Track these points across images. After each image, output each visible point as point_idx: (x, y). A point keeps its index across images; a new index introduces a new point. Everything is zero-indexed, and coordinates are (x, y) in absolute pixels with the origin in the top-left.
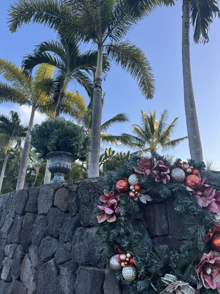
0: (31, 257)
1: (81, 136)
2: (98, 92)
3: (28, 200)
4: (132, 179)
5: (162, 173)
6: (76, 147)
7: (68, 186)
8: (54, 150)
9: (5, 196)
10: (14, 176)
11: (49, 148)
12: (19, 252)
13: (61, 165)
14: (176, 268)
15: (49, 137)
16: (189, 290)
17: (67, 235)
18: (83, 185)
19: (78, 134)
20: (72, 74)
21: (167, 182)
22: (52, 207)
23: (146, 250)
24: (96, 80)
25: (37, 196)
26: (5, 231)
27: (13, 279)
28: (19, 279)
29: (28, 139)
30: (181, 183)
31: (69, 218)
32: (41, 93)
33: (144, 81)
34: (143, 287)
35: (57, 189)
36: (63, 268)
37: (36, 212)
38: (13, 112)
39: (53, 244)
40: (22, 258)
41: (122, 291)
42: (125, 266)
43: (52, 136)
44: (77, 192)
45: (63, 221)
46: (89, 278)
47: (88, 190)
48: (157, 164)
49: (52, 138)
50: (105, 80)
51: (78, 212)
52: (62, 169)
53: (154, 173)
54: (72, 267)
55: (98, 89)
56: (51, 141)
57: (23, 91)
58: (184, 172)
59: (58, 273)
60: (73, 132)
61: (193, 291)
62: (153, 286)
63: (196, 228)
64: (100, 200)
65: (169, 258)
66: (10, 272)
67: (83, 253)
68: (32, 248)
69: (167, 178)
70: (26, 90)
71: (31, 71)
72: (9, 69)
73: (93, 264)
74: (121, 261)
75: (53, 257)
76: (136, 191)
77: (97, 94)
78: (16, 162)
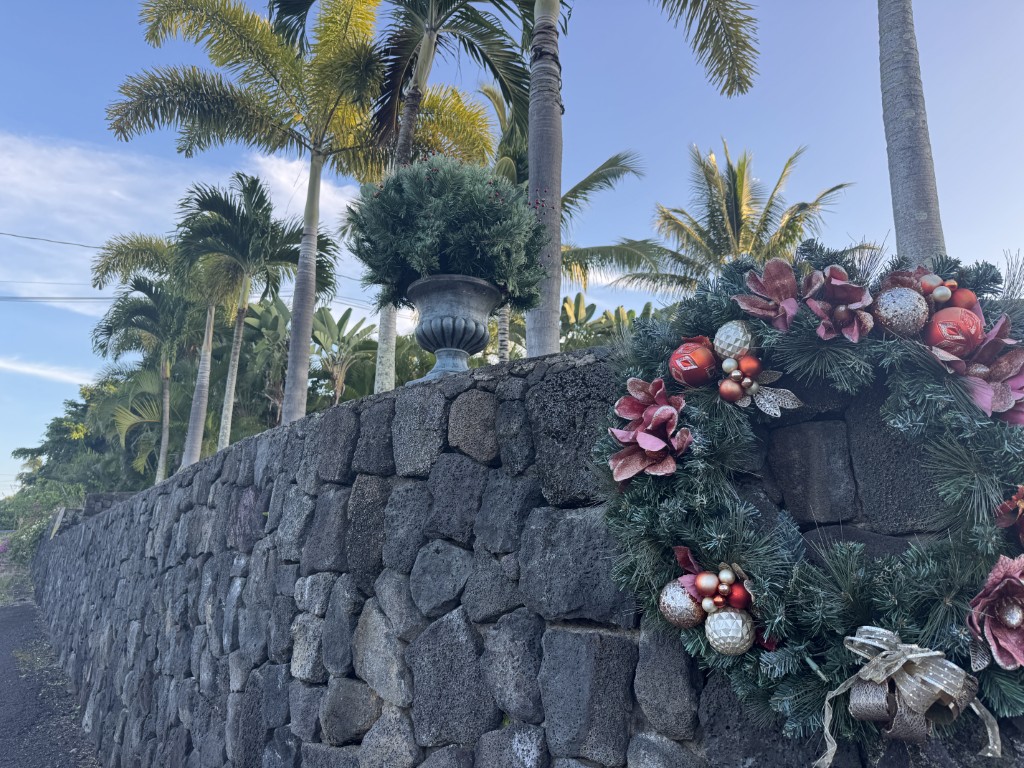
0: (387, 608)
1: (519, 220)
2: (548, 77)
3: (358, 436)
4: (728, 337)
5: (842, 308)
6: (503, 258)
7: (492, 385)
8: (432, 272)
9: (274, 436)
10: (263, 399)
11: (415, 263)
12: (344, 594)
13: (457, 322)
14: (895, 608)
15: (412, 226)
16: (944, 673)
17: (501, 534)
18: (545, 375)
19: (510, 212)
20: (447, 22)
21: (860, 336)
22: (443, 452)
23: (783, 560)
24: (539, 33)
25: (390, 421)
26: (290, 537)
27: (331, 677)
28: (351, 674)
29: (306, 266)
30: (915, 337)
31: (504, 482)
32: (336, 104)
33: (712, 27)
34: (781, 667)
35: (454, 397)
36: (494, 632)
37: (389, 472)
38: (244, 175)
39: (454, 562)
40: (357, 612)
41: (698, 694)
42: (714, 610)
43: (422, 222)
44: (522, 400)
45: (482, 492)
46: (583, 660)
47: (562, 390)
48: (824, 276)
49: (423, 227)
50: (565, 32)
51: (531, 460)
52: (461, 336)
53: (812, 312)
54: (525, 629)
55: (548, 66)
56: (420, 239)
57: (275, 98)
58: (923, 298)
59: (480, 650)
60: (491, 206)
61: (959, 675)
62: (814, 666)
63: (965, 485)
64: (616, 411)
65: (872, 578)
66: (318, 657)
67: (559, 583)
68: (387, 580)
69: (860, 323)
70: (288, 96)
71: (302, 20)
72: (223, 21)
73: (594, 618)
74: (699, 595)
75: (456, 602)
76: (744, 375)
77: (544, 84)
78: (267, 351)
